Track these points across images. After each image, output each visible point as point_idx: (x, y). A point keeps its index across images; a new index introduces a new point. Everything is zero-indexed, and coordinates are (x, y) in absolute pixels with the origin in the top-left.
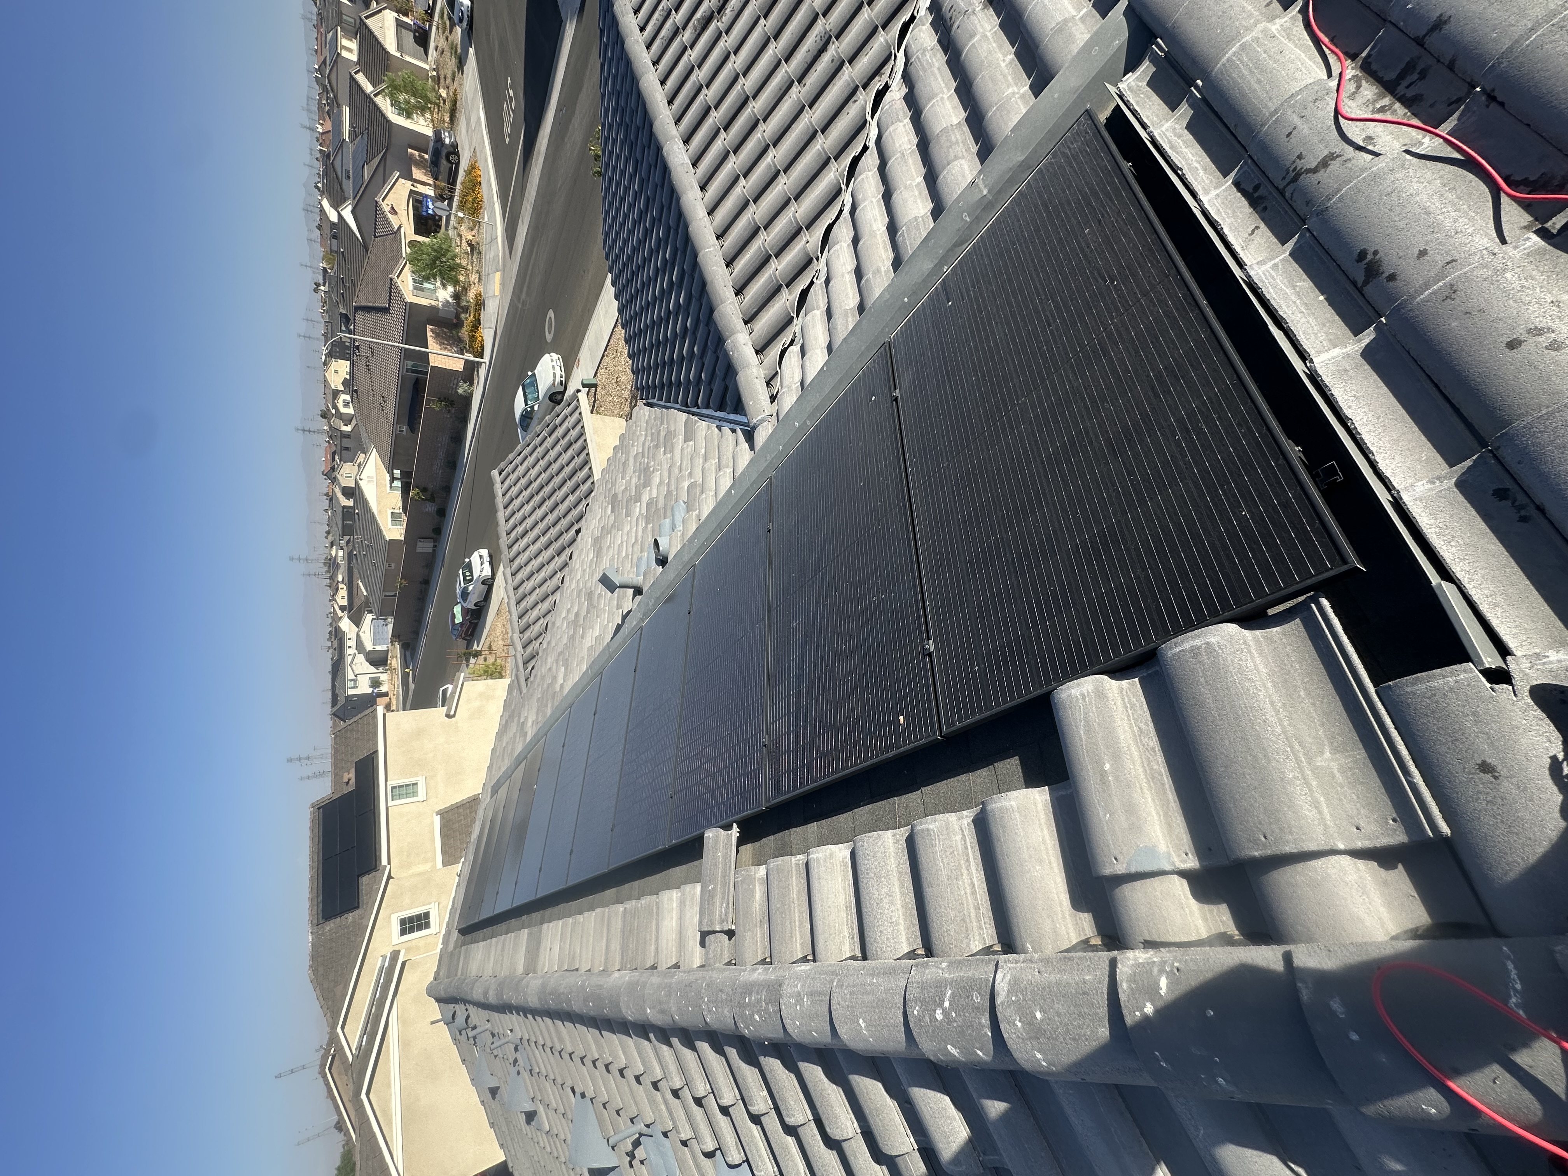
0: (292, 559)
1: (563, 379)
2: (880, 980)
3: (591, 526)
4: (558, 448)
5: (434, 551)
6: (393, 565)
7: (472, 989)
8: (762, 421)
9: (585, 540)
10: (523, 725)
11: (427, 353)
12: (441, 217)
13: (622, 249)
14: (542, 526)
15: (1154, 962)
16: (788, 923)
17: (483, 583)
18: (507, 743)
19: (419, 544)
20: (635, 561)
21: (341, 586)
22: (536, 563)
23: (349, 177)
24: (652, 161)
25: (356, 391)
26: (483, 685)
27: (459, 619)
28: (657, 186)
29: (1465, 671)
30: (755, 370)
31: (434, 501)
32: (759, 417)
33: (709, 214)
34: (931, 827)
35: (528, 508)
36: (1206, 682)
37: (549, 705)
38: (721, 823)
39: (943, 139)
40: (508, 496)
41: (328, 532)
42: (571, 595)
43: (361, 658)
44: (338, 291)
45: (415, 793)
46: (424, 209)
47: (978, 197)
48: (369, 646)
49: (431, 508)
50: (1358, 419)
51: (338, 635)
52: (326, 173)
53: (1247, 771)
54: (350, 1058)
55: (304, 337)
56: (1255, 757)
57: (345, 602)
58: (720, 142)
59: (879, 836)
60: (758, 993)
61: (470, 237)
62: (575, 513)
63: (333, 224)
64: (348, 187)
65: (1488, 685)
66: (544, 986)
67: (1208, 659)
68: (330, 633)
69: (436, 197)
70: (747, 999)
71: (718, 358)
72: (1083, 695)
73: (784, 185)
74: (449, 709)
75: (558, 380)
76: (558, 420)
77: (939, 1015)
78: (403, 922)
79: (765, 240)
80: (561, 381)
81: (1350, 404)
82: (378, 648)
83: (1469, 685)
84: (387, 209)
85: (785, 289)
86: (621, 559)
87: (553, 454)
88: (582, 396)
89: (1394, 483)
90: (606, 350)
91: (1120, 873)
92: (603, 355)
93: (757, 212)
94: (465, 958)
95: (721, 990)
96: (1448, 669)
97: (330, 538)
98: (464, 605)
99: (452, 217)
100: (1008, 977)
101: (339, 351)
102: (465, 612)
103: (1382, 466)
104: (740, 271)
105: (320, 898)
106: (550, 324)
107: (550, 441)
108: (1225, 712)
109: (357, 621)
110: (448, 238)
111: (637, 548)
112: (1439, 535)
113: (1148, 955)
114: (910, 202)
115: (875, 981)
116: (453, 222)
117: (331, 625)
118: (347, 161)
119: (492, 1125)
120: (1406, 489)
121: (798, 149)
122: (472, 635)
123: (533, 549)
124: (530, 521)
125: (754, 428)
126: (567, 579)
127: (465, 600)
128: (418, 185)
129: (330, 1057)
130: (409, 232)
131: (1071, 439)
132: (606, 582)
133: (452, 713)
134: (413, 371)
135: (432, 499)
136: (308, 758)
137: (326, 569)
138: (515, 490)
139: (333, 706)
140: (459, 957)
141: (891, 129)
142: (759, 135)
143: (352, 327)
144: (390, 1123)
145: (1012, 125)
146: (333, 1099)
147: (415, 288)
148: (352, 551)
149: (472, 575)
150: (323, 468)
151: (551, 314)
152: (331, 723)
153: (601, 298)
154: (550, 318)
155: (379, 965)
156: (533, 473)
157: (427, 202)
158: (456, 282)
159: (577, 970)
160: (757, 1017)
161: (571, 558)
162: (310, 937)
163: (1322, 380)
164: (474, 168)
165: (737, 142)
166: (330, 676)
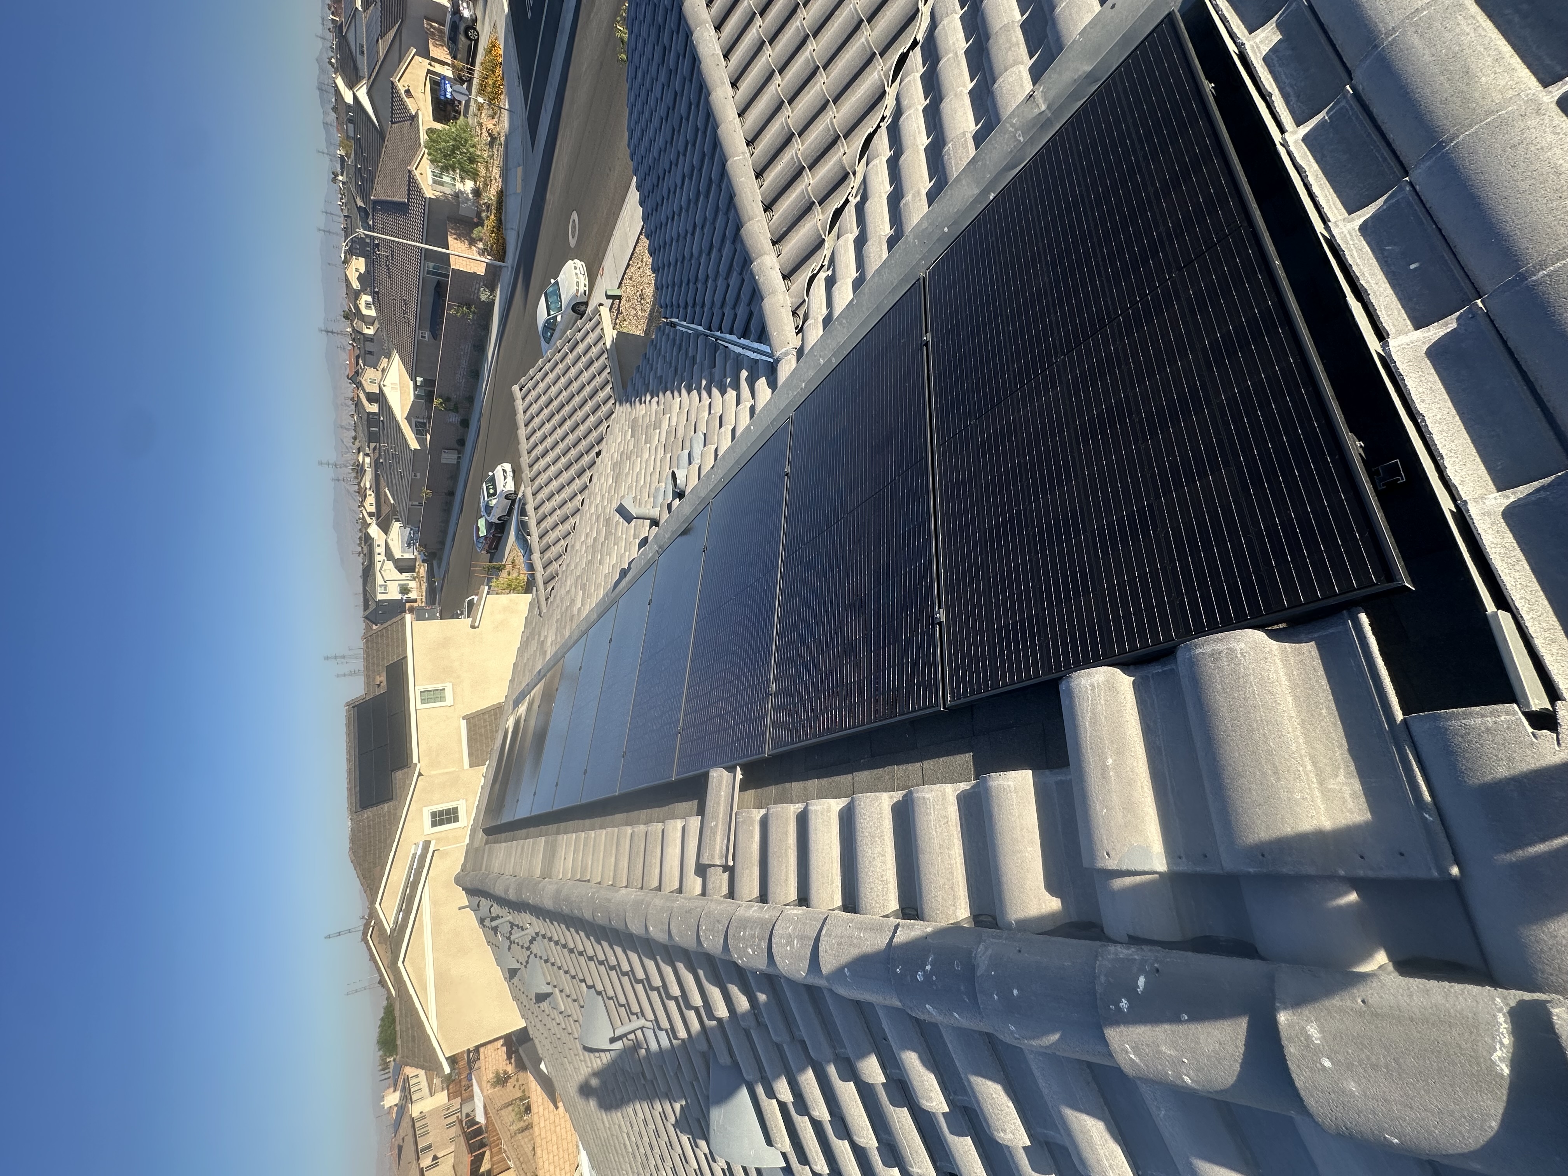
0: (321, 463)
1: (587, 289)
2: (867, 935)
3: (611, 450)
4: (580, 365)
5: (458, 462)
6: (418, 475)
7: (495, 884)
8: (786, 354)
9: (605, 463)
10: (542, 643)
11: (448, 255)
12: (460, 102)
13: (649, 150)
14: (562, 446)
15: (1135, 959)
16: (784, 867)
17: (507, 497)
18: (528, 659)
19: (444, 455)
20: (653, 490)
21: (369, 492)
22: (555, 484)
23: (363, 52)
24: (680, 48)
25: (377, 293)
26: (504, 599)
27: (483, 532)
28: (685, 79)
29: (1508, 713)
30: (781, 297)
31: (457, 412)
32: (783, 350)
33: (739, 115)
34: (927, 796)
35: (548, 427)
36: (1223, 689)
37: (568, 627)
38: (723, 765)
39: (1002, 40)
40: (528, 413)
41: (355, 438)
42: (590, 519)
43: (390, 565)
44: (356, 183)
45: (442, 699)
46: (442, 93)
47: (1036, 111)
48: (397, 554)
49: (454, 418)
50: (1431, 415)
51: (367, 540)
52: (340, 46)
53: (1254, 786)
54: (389, 931)
55: (324, 231)
56: (1264, 774)
57: (373, 509)
58: (754, 30)
59: (877, 797)
60: (751, 929)
61: (491, 126)
62: (595, 434)
63: (348, 106)
64: (363, 63)
65: (1530, 730)
66: (558, 892)
67: (1229, 665)
68: (360, 538)
69: (455, 79)
70: (742, 933)
71: (743, 280)
72: (1092, 685)
73: (823, 84)
74: (474, 621)
75: (581, 290)
76: (579, 336)
77: (920, 977)
78: (434, 815)
79: (799, 149)
80: (585, 291)
81: (1423, 397)
82: (406, 556)
83: (1508, 728)
84: (402, 91)
85: (817, 208)
86: (639, 488)
87: (573, 371)
88: (605, 311)
89: (1462, 493)
90: (631, 259)
91: (1110, 868)
92: (628, 265)
93: (791, 116)
94: (488, 855)
95: (718, 921)
96: (1489, 708)
97: (357, 444)
98: (488, 519)
99: (472, 103)
100: (989, 952)
101: (358, 248)
102: (489, 525)
103: (1450, 472)
104: (770, 185)
105: (358, 789)
106: (574, 227)
107: (571, 357)
108: (1238, 723)
109: (385, 528)
110: (465, 128)
111: (656, 477)
112: (1503, 557)
113: (1130, 952)
114: (959, 113)
115: (862, 935)
116: (473, 107)
117: (360, 530)
118: (360, 35)
119: (515, 998)
120: (1475, 500)
121: (840, 41)
122: (496, 548)
123: (553, 470)
124: (549, 441)
125: (778, 361)
126: (587, 502)
127: (489, 514)
128: (436, 65)
129: (371, 929)
130: (426, 119)
131: (1109, 409)
132: (622, 511)
133: (477, 624)
134: (434, 274)
135: (456, 409)
136: (344, 657)
137: (354, 475)
138: (535, 408)
139: (365, 610)
140: (484, 854)
141: (945, 22)
142: (798, 23)
143: (371, 223)
144: (425, 988)
145: (1081, 27)
146: (375, 962)
147: (435, 182)
148: (378, 458)
149: (495, 488)
150: (348, 372)
151: (575, 216)
152: (363, 626)
153: (627, 200)
154: (574, 221)
155: (412, 852)
156: (554, 390)
157: (445, 83)
158: (474, 176)
159: (589, 881)
160: (750, 950)
161: (590, 480)
162: (350, 823)
163: (1395, 366)
164: (494, 46)
165: (773, 31)
166: (360, 581)
